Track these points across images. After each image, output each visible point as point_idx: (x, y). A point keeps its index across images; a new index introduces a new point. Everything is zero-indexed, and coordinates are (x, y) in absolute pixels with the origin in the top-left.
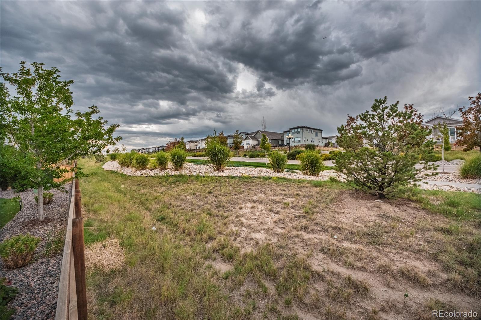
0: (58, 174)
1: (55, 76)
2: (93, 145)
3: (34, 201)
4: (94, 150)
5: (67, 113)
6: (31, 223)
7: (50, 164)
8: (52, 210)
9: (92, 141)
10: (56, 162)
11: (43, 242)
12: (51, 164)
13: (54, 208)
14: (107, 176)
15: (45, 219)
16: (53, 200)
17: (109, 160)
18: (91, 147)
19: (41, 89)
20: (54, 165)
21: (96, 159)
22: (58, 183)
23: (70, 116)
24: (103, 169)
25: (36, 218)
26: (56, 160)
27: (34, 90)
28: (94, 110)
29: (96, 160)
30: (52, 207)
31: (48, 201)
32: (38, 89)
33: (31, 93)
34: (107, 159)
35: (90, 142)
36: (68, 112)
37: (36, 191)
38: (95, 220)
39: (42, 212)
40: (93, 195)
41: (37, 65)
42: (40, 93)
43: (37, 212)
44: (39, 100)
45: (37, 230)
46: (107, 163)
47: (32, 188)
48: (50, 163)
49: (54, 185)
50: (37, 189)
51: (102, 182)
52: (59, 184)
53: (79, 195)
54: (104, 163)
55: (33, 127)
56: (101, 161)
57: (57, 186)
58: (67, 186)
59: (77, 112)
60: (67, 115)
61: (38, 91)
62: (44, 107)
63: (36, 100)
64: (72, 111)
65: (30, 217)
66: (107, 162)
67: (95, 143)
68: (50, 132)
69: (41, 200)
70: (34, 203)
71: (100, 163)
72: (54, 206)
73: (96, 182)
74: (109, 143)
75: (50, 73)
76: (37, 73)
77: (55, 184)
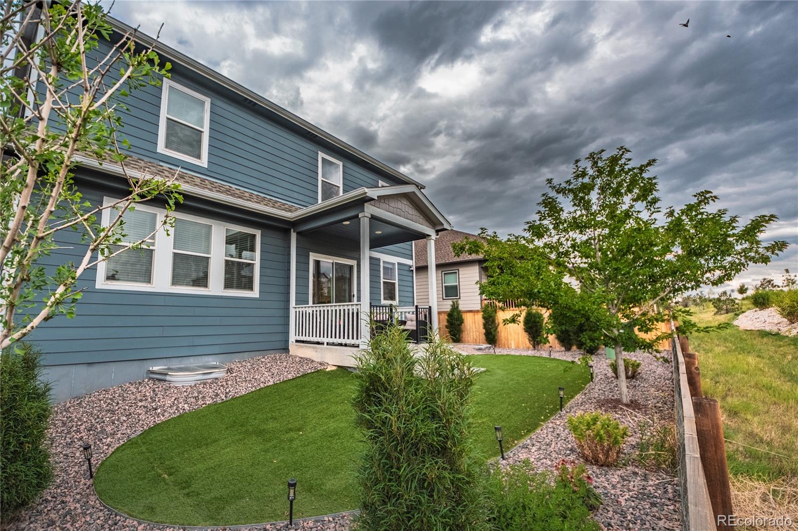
0: (646, 325)
1: (623, 161)
2: (709, 267)
3: (610, 370)
4: (716, 277)
5: (650, 216)
6: (610, 403)
7: (630, 308)
8: (640, 390)
9: (706, 260)
10: (640, 304)
11: (632, 438)
12: (633, 307)
13: (644, 387)
14: (750, 343)
15: (632, 402)
16: (639, 373)
17: (749, 309)
18: (706, 272)
19: (603, 189)
20: (636, 309)
21: (715, 307)
22: (648, 341)
23: (656, 220)
24: (736, 328)
25: (616, 397)
26: (640, 299)
27: (594, 196)
28: (705, 197)
29: (716, 310)
30: (639, 385)
31: (633, 374)
32: (600, 191)
33: (591, 201)
34: (743, 307)
35: (703, 262)
36: (652, 214)
37: (612, 352)
38: (737, 431)
39: (625, 390)
40: (722, 379)
41: (595, 156)
42: (602, 196)
43: (616, 388)
44: (603, 207)
45: (620, 416)
46: (744, 314)
47: (606, 346)
48: (631, 306)
49: (640, 344)
50: (613, 348)
51: (739, 353)
52: (649, 343)
53: (694, 364)
54: (737, 315)
55: (598, 249)
56: (727, 312)
57: (647, 346)
58: (665, 346)
59: (668, 210)
60: (650, 218)
61: (599, 194)
62: (612, 216)
63: (599, 208)
64: (659, 209)
65: (606, 393)
66: (743, 312)
67: (715, 263)
68: (625, 251)
69: (621, 369)
70: (610, 373)
71: (726, 315)
72: (642, 385)
73: (723, 352)
74: (750, 260)
75: (614, 160)
76: (596, 167)
77: (642, 342)
